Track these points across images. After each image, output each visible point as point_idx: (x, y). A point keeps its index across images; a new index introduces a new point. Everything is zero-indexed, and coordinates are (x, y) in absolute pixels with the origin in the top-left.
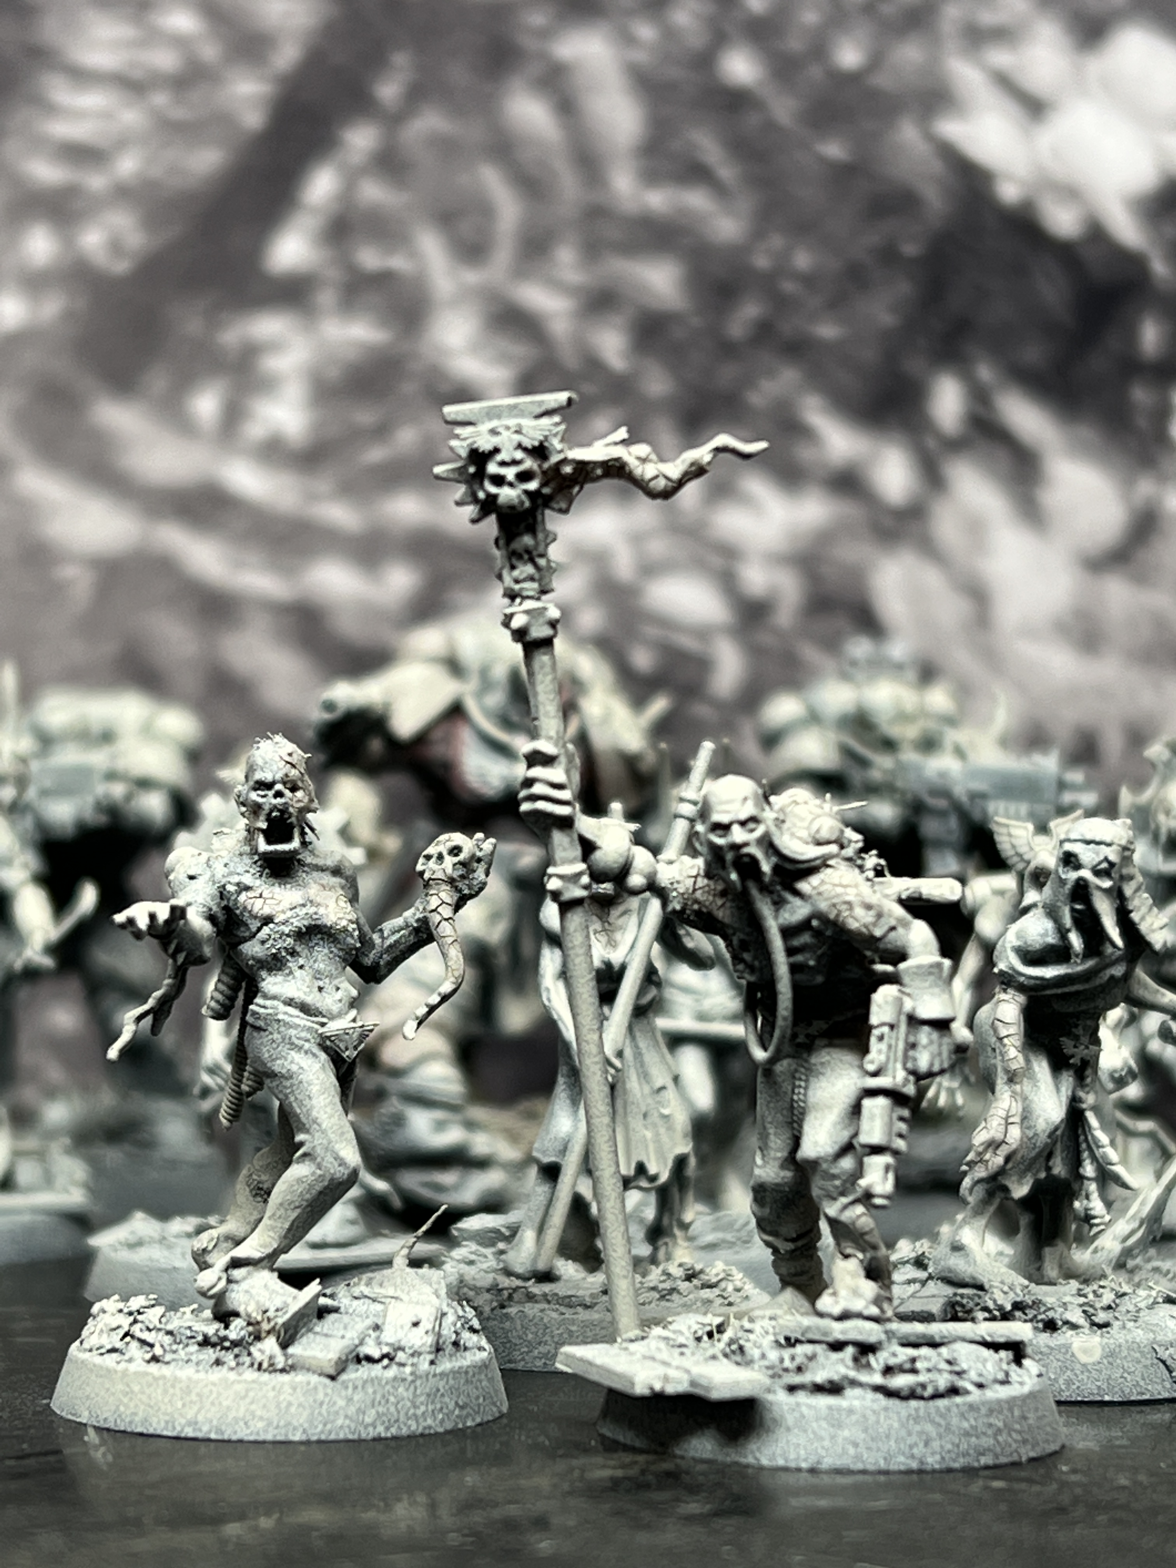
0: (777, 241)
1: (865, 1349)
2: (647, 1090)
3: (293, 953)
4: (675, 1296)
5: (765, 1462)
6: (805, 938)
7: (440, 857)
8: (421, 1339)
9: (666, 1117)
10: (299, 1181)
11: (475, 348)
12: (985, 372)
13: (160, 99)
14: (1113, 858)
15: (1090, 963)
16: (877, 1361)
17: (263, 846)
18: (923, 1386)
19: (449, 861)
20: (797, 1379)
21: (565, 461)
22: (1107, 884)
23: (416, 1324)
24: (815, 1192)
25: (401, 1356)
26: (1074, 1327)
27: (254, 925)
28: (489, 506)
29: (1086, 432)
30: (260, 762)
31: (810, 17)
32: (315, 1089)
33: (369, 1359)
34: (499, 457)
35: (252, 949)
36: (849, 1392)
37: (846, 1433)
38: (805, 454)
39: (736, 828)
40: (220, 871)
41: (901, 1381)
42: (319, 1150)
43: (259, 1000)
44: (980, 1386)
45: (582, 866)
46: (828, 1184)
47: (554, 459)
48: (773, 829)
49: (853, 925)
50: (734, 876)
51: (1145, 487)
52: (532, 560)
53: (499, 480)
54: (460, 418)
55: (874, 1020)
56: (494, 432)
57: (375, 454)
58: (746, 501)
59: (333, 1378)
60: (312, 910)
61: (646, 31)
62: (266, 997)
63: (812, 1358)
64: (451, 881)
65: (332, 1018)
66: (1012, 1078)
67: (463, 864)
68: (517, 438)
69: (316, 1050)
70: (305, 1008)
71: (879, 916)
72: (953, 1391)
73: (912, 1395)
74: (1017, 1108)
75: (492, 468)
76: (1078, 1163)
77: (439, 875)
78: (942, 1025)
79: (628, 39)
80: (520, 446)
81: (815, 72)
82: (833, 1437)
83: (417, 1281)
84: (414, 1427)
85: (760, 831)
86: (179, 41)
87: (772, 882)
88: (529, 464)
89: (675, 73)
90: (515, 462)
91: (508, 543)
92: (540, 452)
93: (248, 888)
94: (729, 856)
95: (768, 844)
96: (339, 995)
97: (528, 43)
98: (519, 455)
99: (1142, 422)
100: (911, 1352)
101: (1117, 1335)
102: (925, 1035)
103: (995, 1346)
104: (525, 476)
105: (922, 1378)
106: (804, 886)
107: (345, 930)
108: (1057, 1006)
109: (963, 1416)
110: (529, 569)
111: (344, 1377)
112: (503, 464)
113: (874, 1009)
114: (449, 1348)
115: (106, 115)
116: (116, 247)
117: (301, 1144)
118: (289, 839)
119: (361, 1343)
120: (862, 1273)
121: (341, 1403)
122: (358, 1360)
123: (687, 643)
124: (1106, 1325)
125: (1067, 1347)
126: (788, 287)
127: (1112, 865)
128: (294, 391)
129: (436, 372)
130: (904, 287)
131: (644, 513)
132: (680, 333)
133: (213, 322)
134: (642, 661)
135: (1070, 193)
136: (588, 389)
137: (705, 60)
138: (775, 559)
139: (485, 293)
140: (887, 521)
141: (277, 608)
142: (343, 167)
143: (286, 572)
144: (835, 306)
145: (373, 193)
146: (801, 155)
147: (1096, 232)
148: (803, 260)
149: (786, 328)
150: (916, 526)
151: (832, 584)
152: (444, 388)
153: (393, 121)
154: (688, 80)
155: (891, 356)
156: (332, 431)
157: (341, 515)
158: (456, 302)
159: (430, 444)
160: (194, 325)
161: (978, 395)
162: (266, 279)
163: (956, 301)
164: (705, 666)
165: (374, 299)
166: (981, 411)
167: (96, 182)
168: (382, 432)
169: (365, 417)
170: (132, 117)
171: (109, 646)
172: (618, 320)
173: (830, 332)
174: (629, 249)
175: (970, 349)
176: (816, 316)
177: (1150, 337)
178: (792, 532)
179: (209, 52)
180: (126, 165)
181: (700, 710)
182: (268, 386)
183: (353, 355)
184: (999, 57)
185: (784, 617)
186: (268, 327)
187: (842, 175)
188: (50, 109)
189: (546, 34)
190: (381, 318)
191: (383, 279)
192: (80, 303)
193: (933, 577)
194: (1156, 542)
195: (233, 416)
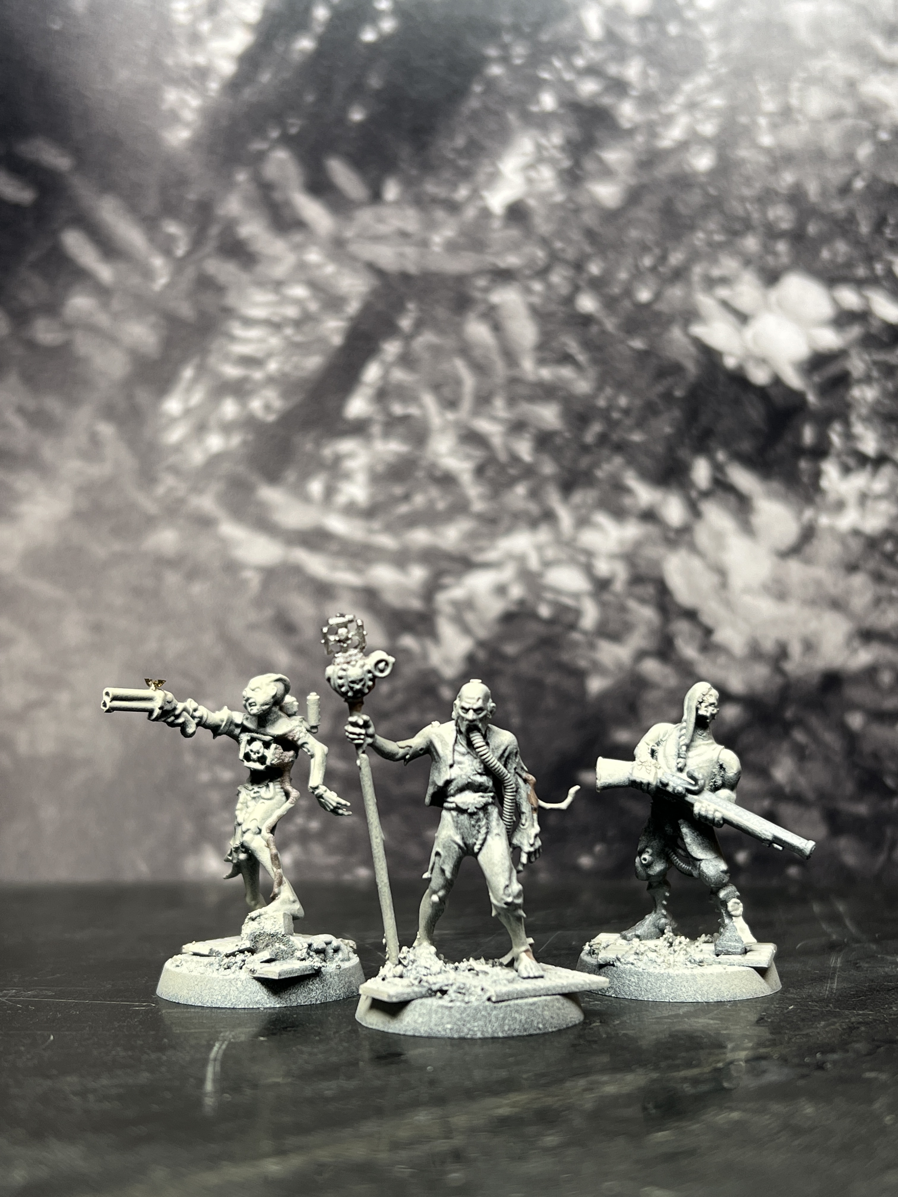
0: (609, 391)
11: (453, 453)
12: (721, 456)
13: (289, 331)
29: (776, 485)
31: (623, 275)
38: (627, 501)
51: (808, 514)
57: (403, 509)
58: (597, 527)
61: (538, 286)
79: (528, 291)
81: (627, 304)
86: (297, 302)
89: (553, 307)
97: (477, 295)
99: (805, 479)
115: (261, 340)
116: (267, 407)
123: (569, 601)
126: (616, 415)
128: (361, 478)
129: (434, 465)
130: (677, 413)
131: (544, 535)
132: (558, 441)
133: (318, 444)
134: (544, 611)
135: (763, 361)
136: (512, 471)
137: (569, 300)
138: (613, 557)
139: (457, 424)
140: (672, 535)
141: (354, 590)
142: (383, 362)
143: (359, 571)
144: (640, 424)
145: (399, 375)
146: (620, 347)
147: (777, 381)
148: (623, 401)
149: (615, 437)
150: (687, 537)
151: (643, 568)
152: (438, 474)
153: (408, 338)
154: (561, 311)
155: (671, 449)
156: (381, 498)
157: (386, 541)
158: (443, 430)
159: (431, 503)
160: (309, 446)
161: (717, 468)
162: (345, 421)
163: (704, 420)
164: (578, 613)
165: (401, 430)
166: (719, 476)
167: (258, 375)
168: (406, 497)
169: (398, 490)
170: (274, 341)
171: (269, 613)
172: (527, 436)
173: (637, 437)
174: (532, 399)
175: (712, 444)
176: (631, 429)
177: (808, 435)
178: (621, 542)
179: (313, 307)
180: (273, 366)
181: (576, 636)
182: (347, 476)
183: (391, 459)
184: (723, 292)
185: (619, 586)
186: (346, 445)
187: (643, 356)
188: (233, 339)
189: (486, 290)
190: (404, 439)
191: (405, 419)
192: (250, 437)
193: (696, 563)
194: (815, 542)
195: (330, 492)
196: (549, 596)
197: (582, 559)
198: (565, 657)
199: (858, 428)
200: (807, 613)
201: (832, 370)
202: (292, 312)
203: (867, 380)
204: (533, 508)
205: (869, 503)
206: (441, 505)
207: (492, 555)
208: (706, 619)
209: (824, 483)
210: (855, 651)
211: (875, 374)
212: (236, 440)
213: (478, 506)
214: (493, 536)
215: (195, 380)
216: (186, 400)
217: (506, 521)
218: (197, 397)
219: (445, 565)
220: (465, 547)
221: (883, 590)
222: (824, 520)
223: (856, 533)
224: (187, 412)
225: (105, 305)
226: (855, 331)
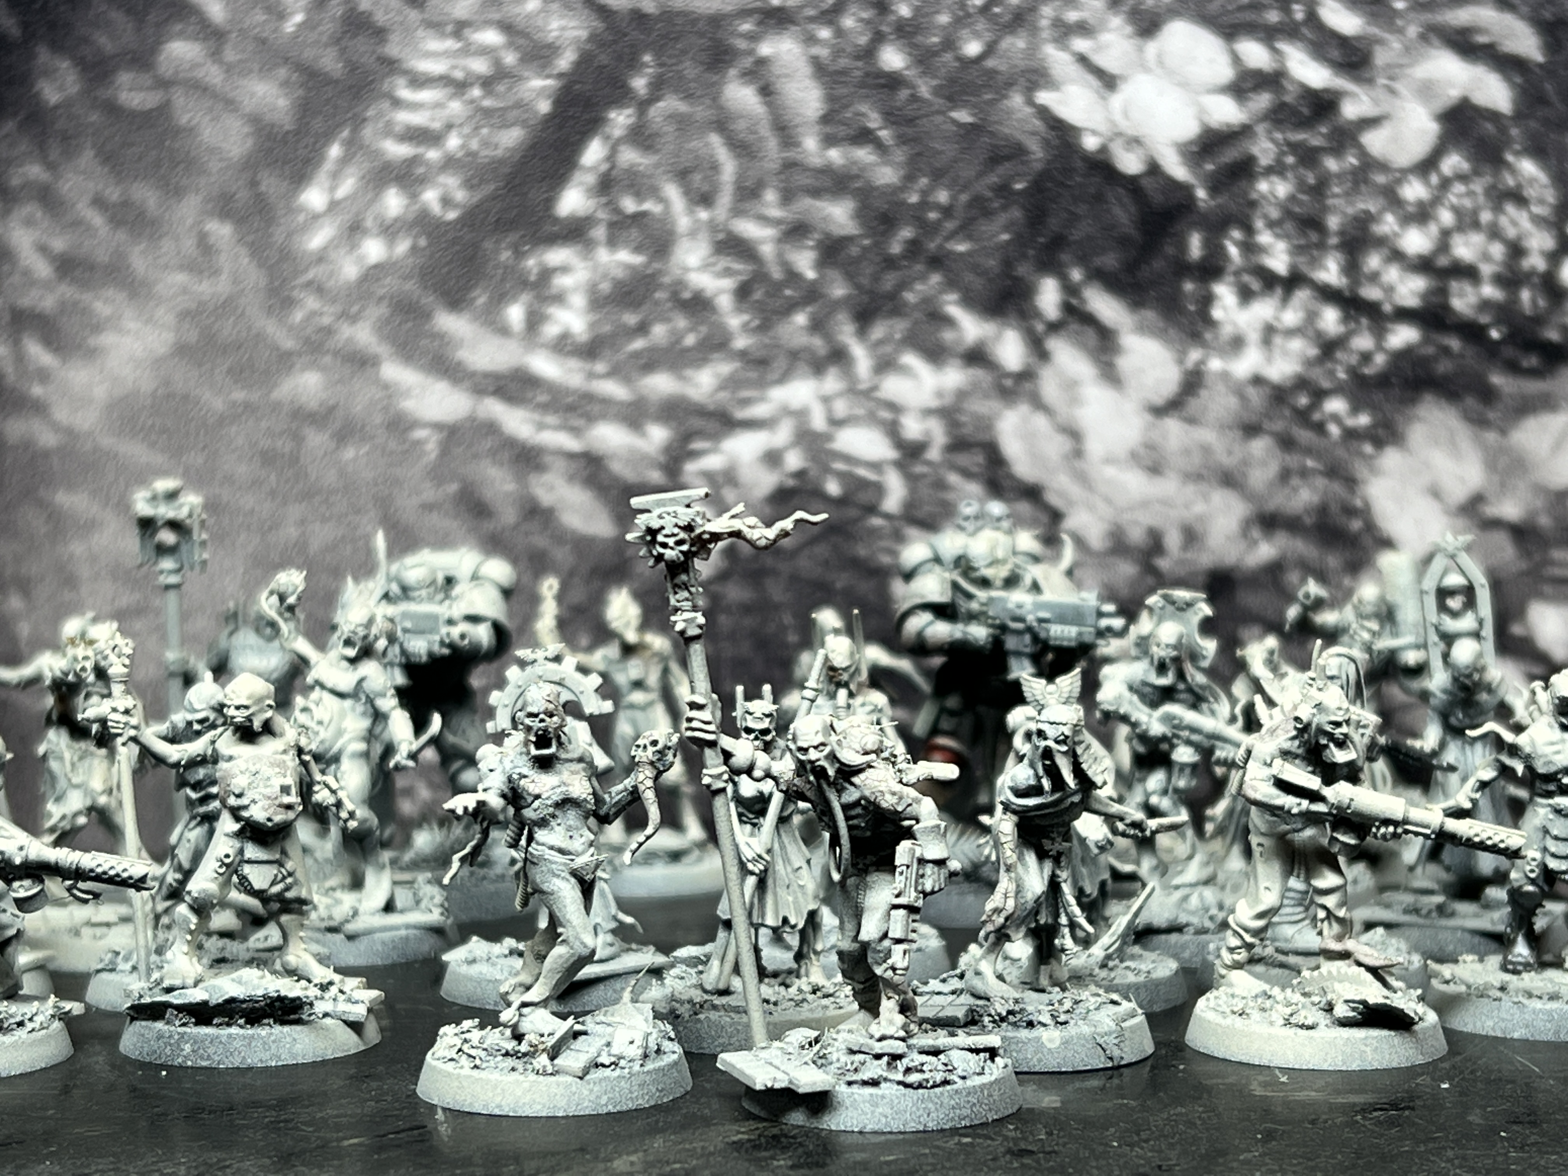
1: (896, 1057)
2: (789, 869)
3: (554, 816)
4: (805, 1004)
5: (833, 1128)
6: (858, 810)
7: (645, 747)
8: (635, 1052)
9: (802, 887)
10: (560, 956)
11: (706, 267)
12: (1076, 275)
14: (1067, 733)
15: (1057, 796)
16: (901, 1065)
17: (534, 752)
18: (927, 1081)
19: (651, 749)
20: (855, 1077)
21: (704, 532)
22: (1064, 748)
23: (632, 1042)
24: (870, 960)
25: (622, 1063)
26: (1044, 1025)
27: (530, 799)
28: (660, 558)
29: (1150, 315)
30: (530, 700)
31: (943, 18)
32: (568, 901)
33: (603, 1065)
34: (664, 532)
35: (529, 813)
36: (883, 1085)
37: (880, 1110)
38: (948, 336)
39: (811, 750)
40: (508, 766)
41: (914, 1078)
42: (571, 939)
43: (533, 845)
44: (964, 1078)
45: (725, 768)
46: (876, 956)
47: (698, 531)
48: (836, 747)
49: (884, 805)
50: (812, 778)
51: (1194, 355)
52: (687, 589)
53: (664, 545)
54: (641, 507)
55: (897, 863)
56: (660, 517)
57: (638, 344)
58: (905, 371)
59: (581, 1078)
60: (564, 789)
61: (824, 33)
62: (538, 843)
63: (863, 1064)
64: (652, 763)
65: (578, 855)
66: (1008, 869)
67: (659, 752)
68: (675, 520)
69: (568, 876)
70: (561, 851)
71: (901, 798)
72: (946, 1082)
73: (920, 1086)
74: (1012, 887)
75: (660, 538)
76: (1057, 916)
77: (644, 759)
78: (940, 863)
79: (810, 40)
80: (676, 525)
81: (949, 59)
82: (873, 1112)
83: (635, 1013)
84: (631, 1105)
85: (827, 750)
86: (487, 51)
87: (836, 778)
88: (682, 535)
89: (845, 62)
90: (674, 535)
91: (672, 579)
92: (689, 528)
93: (525, 777)
94: (808, 767)
95: (833, 757)
96: (583, 839)
97: (741, 44)
98: (676, 530)
99: (1190, 307)
100: (924, 1058)
101: (1071, 1030)
102: (929, 869)
103: (976, 1051)
104: (680, 543)
105: (927, 1075)
106: (855, 780)
107: (585, 800)
108: (1038, 821)
109: (951, 1097)
110: (686, 594)
111: (588, 1077)
112: (666, 536)
113: (897, 855)
114: (654, 1055)
115: (438, 105)
116: (446, 202)
117: (560, 935)
118: (549, 746)
119: (599, 1055)
120: (897, 1009)
121: (586, 1092)
122: (597, 1066)
123: (866, 473)
124: (1066, 1023)
125: (1038, 1039)
127: (1067, 737)
128: (578, 300)
129: (679, 284)
130: (1016, 213)
131: (832, 382)
132: (854, 251)
133: (519, 255)
134: (833, 488)
135: (1135, 142)
136: (788, 292)
137: (869, 53)
138: (928, 412)
139: (713, 227)
140: (1008, 383)
141: (571, 456)
142: (607, 138)
143: (576, 431)
144: (965, 230)
145: (629, 156)
146: (939, 119)
147: (1154, 169)
148: (943, 196)
149: (932, 246)
150: (1027, 386)
151: (967, 430)
152: (687, 295)
153: (643, 105)
154: (858, 69)
155: (1008, 264)
156: (607, 328)
157: (614, 389)
158: (692, 234)
159: (677, 338)
160: (505, 255)
161: (1070, 290)
162: (556, 220)
163: (1054, 223)
164: (879, 489)
165: (634, 233)
166: (1074, 302)
167: (433, 155)
168: (642, 329)
169: (631, 319)
170: (456, 107)
171: (453, 488)
172: (811, 243)
173: (961, 247)
174: (816, 193)
175: (1065, 257)
176: (952, 236)
177: (1195, 246)
178: (939, 394)
179: (510, 59)
180: (453, 142)
181: (876, 522)
182: (559, 299)
183: (619, 273)
184: (1081, 44)
185: (934, 454)
186: (556, 256)
187: (971, 131)
188: (397, 103)
189: (753, 37)
190: (638, 249)
191: (639, 217)
192: (423, 242)
193: (1040, 421)
194: (1204, 393)
195: (534, 321)
196: (839, 466)
197: (886, 415)
198: (862, 551)
199: (1265, 238)
200: (1190, 490)
201: (1230, 155)
202: (480, 66)
203: (1277, 169)
204: (818, 343)
205: (1278, 340)
206: (690, 340)
207: (759, 411)
208: (1052, 499)
209: (1217, 313)
210: (1254, 543)
211: (1290, 160)
212: (403, 247)
213: (741, 342)
214: (763, 384)
215: (345, 161)
216: (333, 189)
217: (780, 363)
218: (347, 186)
219: (697, 423)
220: (723, 396)
221: (1293, 460)
222: (1215, 364)
223: (1258, 380)
224: (333, 206)
225: (215, 55)
226: (1263, 101)
